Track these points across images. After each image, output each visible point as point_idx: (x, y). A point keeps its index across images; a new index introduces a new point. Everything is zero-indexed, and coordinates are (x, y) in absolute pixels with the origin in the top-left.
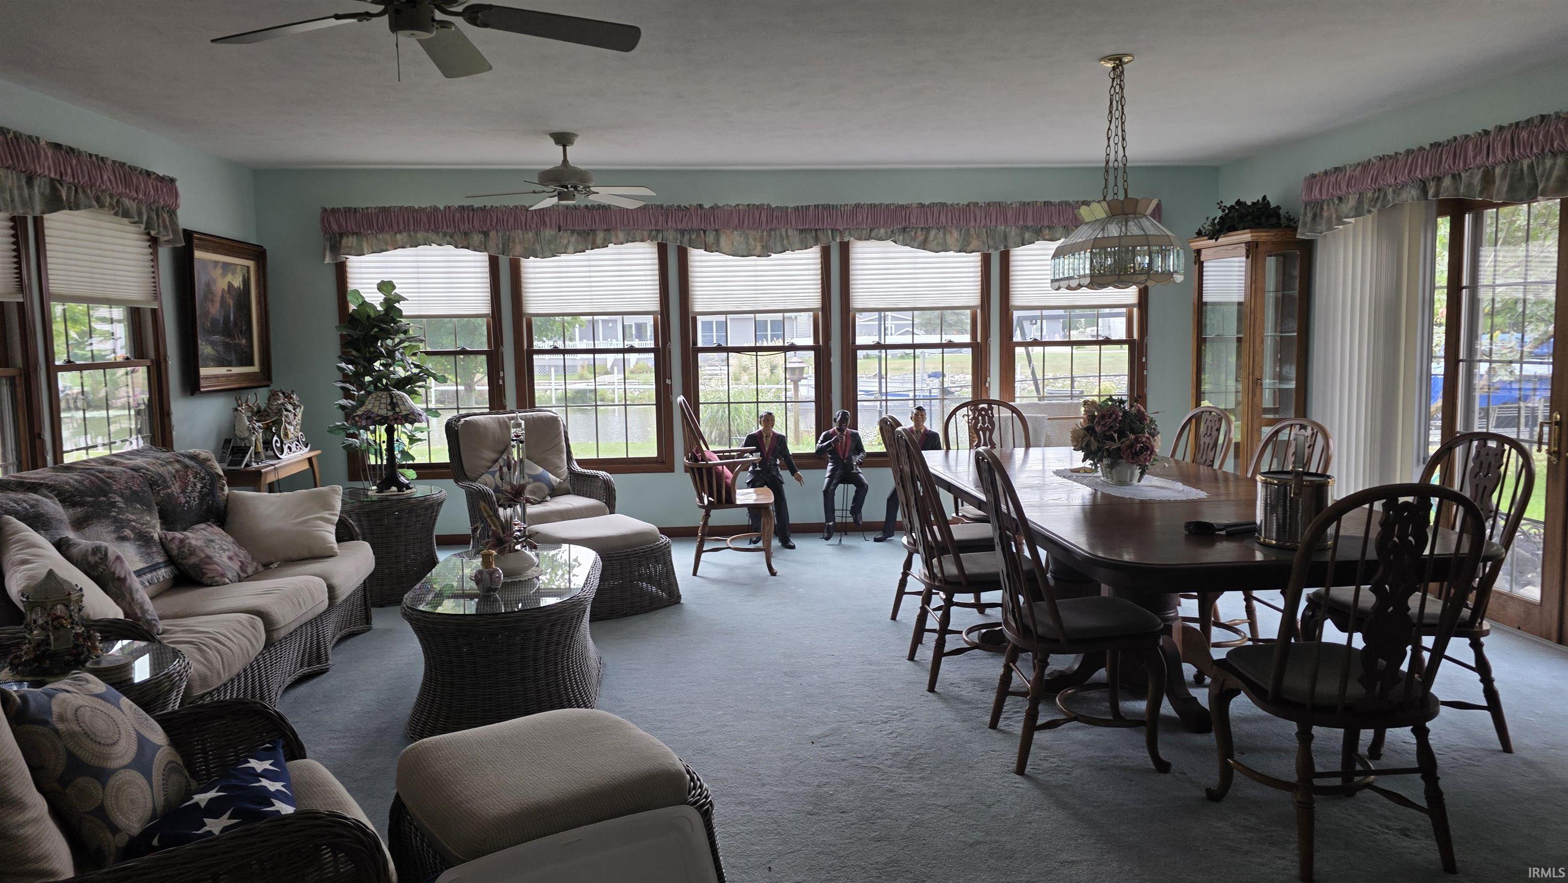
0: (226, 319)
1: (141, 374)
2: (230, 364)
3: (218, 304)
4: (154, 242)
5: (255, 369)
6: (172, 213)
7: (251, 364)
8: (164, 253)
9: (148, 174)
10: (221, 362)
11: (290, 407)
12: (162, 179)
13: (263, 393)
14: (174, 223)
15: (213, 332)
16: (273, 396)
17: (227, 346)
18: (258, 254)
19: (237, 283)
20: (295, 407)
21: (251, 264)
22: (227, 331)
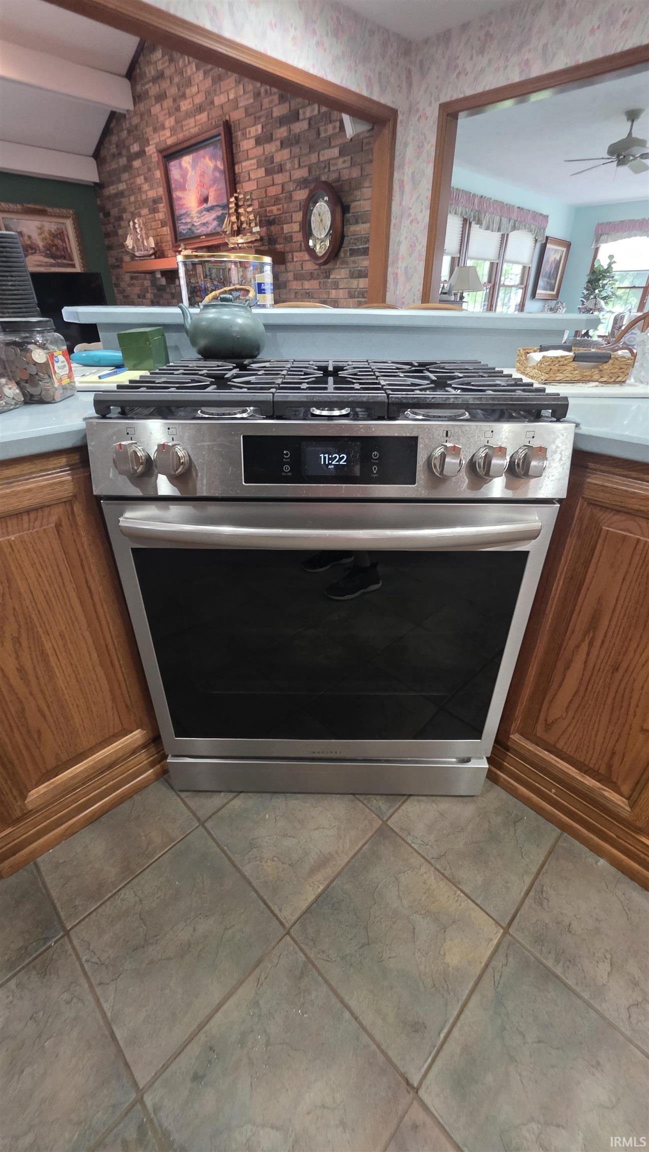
0: (550, 272)
1: (520, 292)
2: (547, 290)
3: (549, 266)
4: (536, 241)
5: (554, 293)
6: (544, 230)
7: (553, 290)
8: (538, 245)
9: (541, 214)
10: (545, 289)
11: (561, 307)
12: (544, 216)
13: (555, 302)
14: (544, 233)
15: (544, 277)
16: (558, 303)
17: (548, 282)
18: (568, 245)
19: (558, 258)
20: (563, 308)
21: (565, 249)
22: (549, 278)
